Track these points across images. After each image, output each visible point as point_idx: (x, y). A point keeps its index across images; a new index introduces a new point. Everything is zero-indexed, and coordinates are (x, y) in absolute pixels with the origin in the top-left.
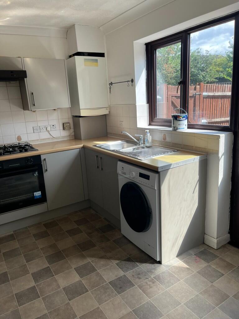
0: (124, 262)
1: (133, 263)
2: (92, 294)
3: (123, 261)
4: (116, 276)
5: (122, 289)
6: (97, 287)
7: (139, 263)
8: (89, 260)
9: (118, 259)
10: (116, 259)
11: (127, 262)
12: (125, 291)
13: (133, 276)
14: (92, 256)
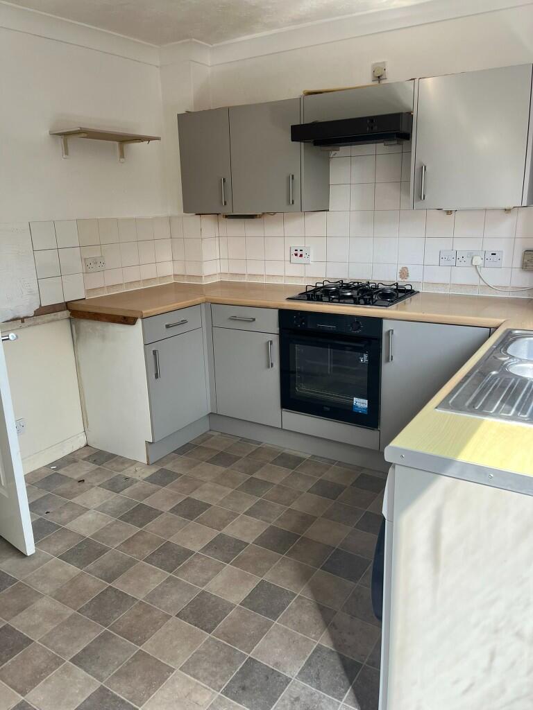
0: (334, 660)
1: (347, 682)
2: (207, 642)
3: (336, 657)
4: (276, 664)
5: (241, 692)
6: (228, 642)
7: (353, 697)
8: (302, 592)
9: (338, 644)
10: (333, 638)
11: (339, 667)
12: (238, 703)
13: (297, 699)
14: (316, 591)
